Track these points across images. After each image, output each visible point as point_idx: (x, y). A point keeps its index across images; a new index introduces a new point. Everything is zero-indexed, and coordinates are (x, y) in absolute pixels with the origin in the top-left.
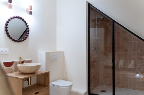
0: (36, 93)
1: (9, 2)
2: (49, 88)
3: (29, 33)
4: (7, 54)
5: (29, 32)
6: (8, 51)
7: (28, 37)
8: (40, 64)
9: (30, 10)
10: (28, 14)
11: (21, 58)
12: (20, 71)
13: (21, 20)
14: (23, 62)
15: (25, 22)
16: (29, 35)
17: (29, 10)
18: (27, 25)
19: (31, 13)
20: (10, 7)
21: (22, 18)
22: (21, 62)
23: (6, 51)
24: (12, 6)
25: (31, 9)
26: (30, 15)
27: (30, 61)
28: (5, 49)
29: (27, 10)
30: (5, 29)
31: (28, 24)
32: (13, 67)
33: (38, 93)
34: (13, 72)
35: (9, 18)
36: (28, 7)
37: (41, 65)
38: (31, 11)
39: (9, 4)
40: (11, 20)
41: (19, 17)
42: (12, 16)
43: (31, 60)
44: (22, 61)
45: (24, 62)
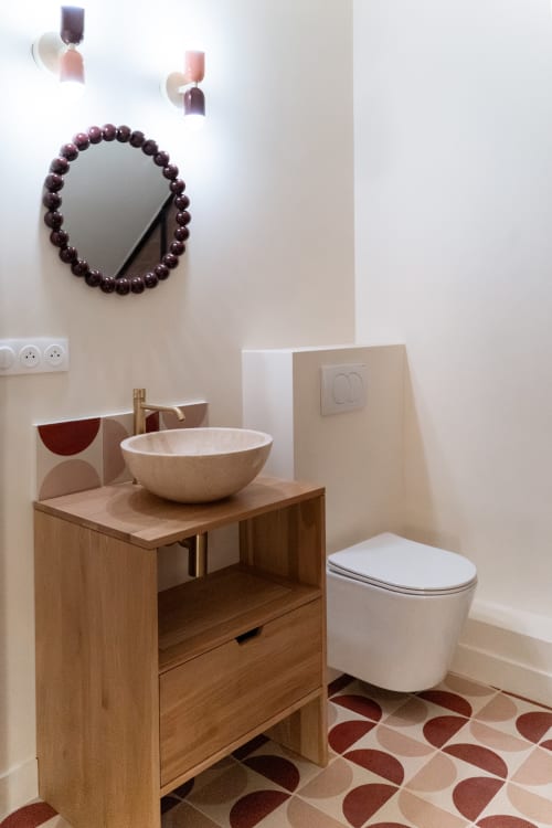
0: (241, 639)
1: (63, 36)
2: (321, 599)
3: (185, 235)
4: (63, 373)
5: (188, 226)
6: (64, 351)
7: (181, 258)
8: (267, 440)
9: (192, 85)
10: (183, 110)
11: (143, 399)
12: (135, 483)
13: (140, 150)
14: (152, 424)
15: (162, 160)
16: (190, 243)
17: (185, 83)
18: (174, 179)
19: (196, 101)
20: (75, 67)
21: (147, 137)
22: (141, 423)
23: (55, 354)
24: (84, 63)
25: (199, 77)
26: (196, 117)
27: (195, 417)
28: (46, 344)
29: (172, 83)
30: (47, 210)
31: (180, 177)
32: (93, 454)
33: (253, 633)
34: (98, 486)
35: (69, 141)
36: (181, 67)
37: (269, 446)
38: (201, 86)
39: (66, 48)
40: (81, 154)
41: (126, 130)
42: (84, 129)
43: (203, 407)
44: (148, 412)
45: (161, 423)
